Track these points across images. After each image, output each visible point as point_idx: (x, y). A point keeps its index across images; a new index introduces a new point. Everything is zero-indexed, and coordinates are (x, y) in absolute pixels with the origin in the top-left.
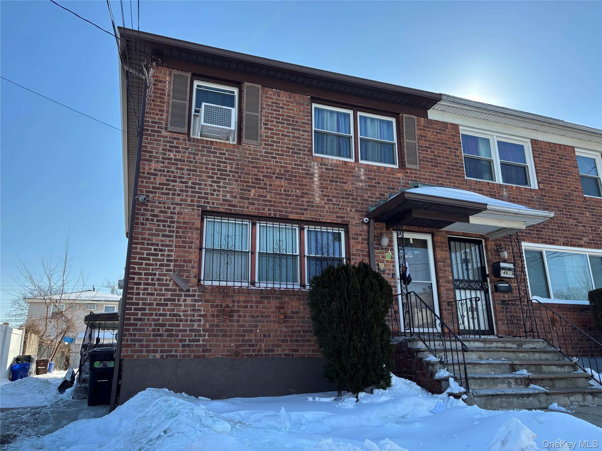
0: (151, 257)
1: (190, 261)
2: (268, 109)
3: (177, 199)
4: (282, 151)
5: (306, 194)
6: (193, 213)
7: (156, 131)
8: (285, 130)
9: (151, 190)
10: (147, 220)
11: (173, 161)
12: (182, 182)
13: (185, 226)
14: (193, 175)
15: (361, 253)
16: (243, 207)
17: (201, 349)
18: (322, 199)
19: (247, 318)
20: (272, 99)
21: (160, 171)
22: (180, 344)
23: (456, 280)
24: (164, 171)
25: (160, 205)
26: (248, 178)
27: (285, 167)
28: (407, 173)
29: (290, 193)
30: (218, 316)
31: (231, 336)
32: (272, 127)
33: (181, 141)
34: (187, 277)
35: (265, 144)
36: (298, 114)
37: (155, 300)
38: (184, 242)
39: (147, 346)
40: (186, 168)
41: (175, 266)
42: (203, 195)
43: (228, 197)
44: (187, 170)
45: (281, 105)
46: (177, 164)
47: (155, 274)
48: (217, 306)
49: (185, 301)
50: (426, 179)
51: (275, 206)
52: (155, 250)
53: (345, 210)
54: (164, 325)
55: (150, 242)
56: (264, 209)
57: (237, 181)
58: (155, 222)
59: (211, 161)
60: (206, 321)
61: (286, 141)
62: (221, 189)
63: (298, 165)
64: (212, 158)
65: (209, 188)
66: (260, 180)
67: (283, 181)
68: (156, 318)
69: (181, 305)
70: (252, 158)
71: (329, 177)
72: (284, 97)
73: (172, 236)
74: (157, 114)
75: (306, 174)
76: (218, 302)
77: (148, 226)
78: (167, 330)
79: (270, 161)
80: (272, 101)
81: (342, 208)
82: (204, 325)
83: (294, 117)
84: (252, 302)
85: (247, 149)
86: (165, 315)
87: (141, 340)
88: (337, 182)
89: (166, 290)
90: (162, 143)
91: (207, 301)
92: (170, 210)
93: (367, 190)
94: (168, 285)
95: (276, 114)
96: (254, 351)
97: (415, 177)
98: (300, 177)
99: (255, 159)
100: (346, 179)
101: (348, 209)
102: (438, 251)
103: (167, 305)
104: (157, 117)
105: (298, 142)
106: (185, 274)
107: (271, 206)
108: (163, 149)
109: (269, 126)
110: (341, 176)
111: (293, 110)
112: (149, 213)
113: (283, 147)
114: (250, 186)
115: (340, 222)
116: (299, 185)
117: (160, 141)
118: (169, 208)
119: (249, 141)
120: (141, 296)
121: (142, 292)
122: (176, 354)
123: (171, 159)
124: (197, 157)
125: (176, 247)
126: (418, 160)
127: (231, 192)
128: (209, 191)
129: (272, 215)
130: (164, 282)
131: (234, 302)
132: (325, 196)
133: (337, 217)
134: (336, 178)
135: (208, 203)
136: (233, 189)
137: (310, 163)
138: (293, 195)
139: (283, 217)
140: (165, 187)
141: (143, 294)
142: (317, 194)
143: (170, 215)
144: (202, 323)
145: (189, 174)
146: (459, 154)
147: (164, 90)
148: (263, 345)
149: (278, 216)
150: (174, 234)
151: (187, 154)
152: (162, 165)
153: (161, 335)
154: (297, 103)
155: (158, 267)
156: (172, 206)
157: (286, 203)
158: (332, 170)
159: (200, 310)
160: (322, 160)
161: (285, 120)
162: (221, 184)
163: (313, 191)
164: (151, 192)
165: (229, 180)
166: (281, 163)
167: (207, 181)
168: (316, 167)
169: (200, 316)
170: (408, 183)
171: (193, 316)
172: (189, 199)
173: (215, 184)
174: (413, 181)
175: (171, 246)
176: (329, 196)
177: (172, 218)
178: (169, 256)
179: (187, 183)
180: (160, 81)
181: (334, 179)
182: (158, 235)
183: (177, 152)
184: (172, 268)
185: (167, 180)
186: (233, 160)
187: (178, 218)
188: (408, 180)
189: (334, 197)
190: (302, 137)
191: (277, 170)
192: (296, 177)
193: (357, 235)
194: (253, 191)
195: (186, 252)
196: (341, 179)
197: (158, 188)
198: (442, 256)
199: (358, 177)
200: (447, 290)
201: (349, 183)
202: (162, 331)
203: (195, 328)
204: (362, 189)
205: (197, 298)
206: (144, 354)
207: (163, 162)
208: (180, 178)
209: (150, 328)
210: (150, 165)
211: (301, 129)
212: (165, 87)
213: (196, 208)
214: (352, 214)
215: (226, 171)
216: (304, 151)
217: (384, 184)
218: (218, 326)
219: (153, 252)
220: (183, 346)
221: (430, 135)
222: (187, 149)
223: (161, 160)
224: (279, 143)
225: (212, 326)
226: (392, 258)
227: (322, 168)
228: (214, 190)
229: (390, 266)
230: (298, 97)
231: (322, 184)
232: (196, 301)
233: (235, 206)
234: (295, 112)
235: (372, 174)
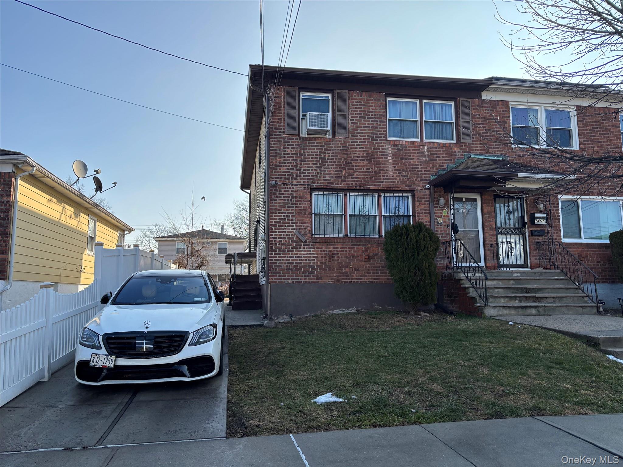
0: (282, 221)
1: (305, 223)
2: (354, 108)
3: (295, 182)
4: (364, 139)
5: (383, 170)
6: (305, 190)
7: (278, 135)
8: (366, 123)
9: (278, 176)
10: (277, 197)
11: (290, 155)
12: (297, 170)
13: (301, 199)
14: (304, 163)
15: (424, 212)
16: (338, 184)
17: (316, 278)
18: (394, 173)
19: (344, 259)
20: (356, 99)
21: (283, 163)
23: (499, 228)
24: (285, 163)
25: (284, 187)
26: (340, 162)
27: (367, 151)
28: (462, 146)
29: (370, 171)
30: (325, 257)
31: (333, 270)
32: (357, 122)
33: (295, 140)
34: (304, 233)
35: (352, 136)
36: (376, 109)
37: (286, 248)
38: (300, 210)
39: (284, 276)
40: (299, 159)
41: (296, 226)
42: (311, 177)
43: (327, 178)
44: (300, 161)
45: (363, 103)
46: (293, 157)
47: (285, 232)
48: (324, 251)
49: (304, 248)
50: (478, 150)
51: (359, 181)
52: (284, 216)
53: (412, 180)
54: (293, 263)
55: (280, 211)
56: (352, 184)
57: (333, 165)
58: (282, 198)
59: (315, 152)
60: (318, 261)
61: (367, 131)
62: (323, 172)
63: (376, 149)
64: (315, 150)
65: (315, 172)
66: (349, 163)
67: (365, 162)
68: (287, 259)
69: (302, 251)
70: (343, 147)
71: (399, 155)
72: (365, 96)
73: (293, 207)
74: (278, 122)
75: (382, 155)
76: (324, 249)
77: (278, 201)
78: (294, 266)
79: (356, 148)
80: (356, 101)
81: (410, 179)
82: (317, 263)
83: (372, 112)
84: (346, 248)
85: (339, 141)
86: (293, 257)
87: (280, 273)
88: (406, 159)
89: (292, 241)
90: (282, 143)
91: (317, 248)
92: (291, 190)
93: (429, 163)
94: (293, 238)
95: (360, 111)
96: (349, 279)
97: (469, 150)
98: (378, 158)
99: (345, 147)
100: (413, 156)
101: (415, 179)
102: (485, 206)
103: (293, 251)
104: (278, 124)
105: (376, 131)
106: (303, 231)
107: (357, 181)
108: (284, 148)
109: (354, 121)
110: (409, 154)
111: (372, 106)
112: (278, 192)
113: (365, 136)
114: (342, 168)
115: (408, 189)
116: (377, 164)
117: (281, 141)
118: (290, 188)
119: (340, 134)
120: (278, 246)
121: (278, 243)
122: (301, 280)
123: (289, 154)
124: (305, 151)
125: (296, 214)
126: (471, 135)
127: (329, 174)
128: (314, 175)
129: (358, 188)
130: (291, 237)
132: (397, 170)
133: (406, 186)
134: (405, 155)
135: (315, 183)
136: (330, 171)
137: (385, 146)
138: (373, 172)
139: (366, 188)
140: (286, 174)
141: (279, 244)
142: (391, 170)
143: (291, 193)
144: (315, 262)
145: (301, 164)
146: (507, 126)
147: (281, 104)
148: (355, 275)
149: (362, 188)
150: (295, 206)
151: (299, 149)
152: (284, 159)
153: (291, 269)
154: (375, 100)
155: (286, 227)
156: (292, 187)
157: (367, 178)
158: (402, 150)
159: (313, 253)
160: (394, 143)
161: (367, 115)
162: (323, 169)
163: (388, 167)
164: (278, 178)
165: (328, 165)
166: (363, 148)
167: (313, 167)
168: (390, 149)
169: (314, 257)
170: (463, 155)
171: (310, 257)
172: (302, 181)
173: (318, 169)
174: (467, 152)
175: (293, 213)
176: (400, 170)
178: (292, 220)
179: (300, 170)
180: (278, 97)
181: (404, 157)
182: (285, 207)
183: (293, 148)
184: (295, 227)
185: (288, 169)
186: (330, 150)
187: (296, 194)
188: (463, 152)
189: (403, 171)
190: (379, 126)
191: (361, 154)
192: (374, 158)
193: (421, 198)
194: (344, 171)
195: (303, 217)
196: (409, 156)
197: (282, 175)
198: (488, 210)
199: (423, 153)
200: (491, 235)
201: (415, 158)
202: (292, 267)
203: (311, 265)
204: (425, 162)
205: (311, 246)
206: (282, 280)
207: (284, 157)
208: (296, 166)
209: (285, 265)
210: (276, 159)
211: (378, 120)
212: (281, 101)
213: (307, 187)
214: (417, 183)
215: (325, 159)
216: (381, 137)
217: (443, 157)
218: (325, 263)
219: (282, 217)
220: (305, 276)
221: (483, 113)
222: (299, 145)
223: (282, 155)
224: (362, 133)
225: (321, 263)
226: (447, 214)
227: (395, 149)
228: (318, 173)
229: (446, 219)
230: (375, 95)
231: (395, 161)
232: (311, 248)
233: (332, 183)
234: (373, 108)
235: (434, 150)
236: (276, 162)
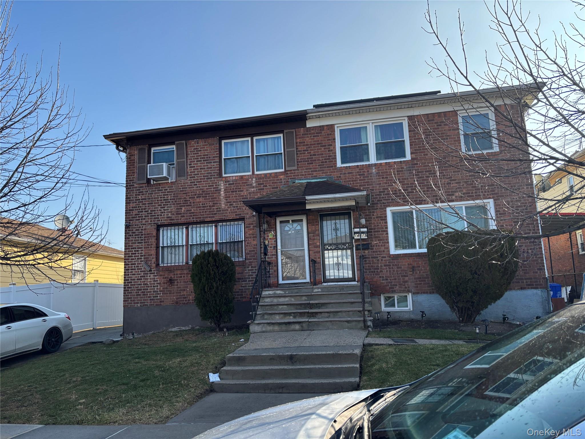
0: (133, 255)
1: (151, 255)
2: (191, 154)
3: (144, 221)
4: (200, 179)
5: (216, 204)
6: (152, 228)
7: (131, 186)
8: (202, 165)
10: (130, 235)
11: (141, 200)
12: (146, 212)
13: (148, 236)
14: (151, 206)
16: (178, 220)
17: (159, 301)
18: (226, 205)
19: (182, 283)
20: (194, 146)
21: (135, 207)
22: (149, 299)
23: (326, 245)
24: (136, 207)
25: (136, 227)
26: (180, 201)
27: (203, 189)
28: (288, 174)
29: (206, 205)
30: (166, 283)
31: (173, 293)
32: (194, 165)
33: (144, 188)
34: (150, 264)
35: (190, 178)
36: (210, 152)
37: (136, 277)
38: (148, 245)
39: (134, 301)
41: (144, 258)
42: (156, 217)
43: (170, 215)
44: (148, 204)
45: (199, 149)
46: (142, 202)
47: (135, 264)
48: (166, 278)
49: (150, 276)
50: (303, 175)
51: (196, 215)
52: (135, 251)
53: (242, 209)
54: (141, 290)
55: (132, 247)
56: (190, 219)
57: (174, 204)
58: (134, 236)
59: (160, 196)
60: (161, 286)
61: (203, 172)
62: (166, 211)
63: (211, 186)
64: (160, 194)
65: (159, 212)
66: (187, 201)
67: (201, 199)
68: (137, 286)
69: (148, 279)
70: (182, 188)
71: (231, 189)
72: (201, 143)
73: (142, 243)
74: (132, 175)
75: (216, 190)
76: (166, 276)
77: (131, 239)
78: (142, 292)
79: (193, 187)
80: (194, 148)
81: (240, 209)
82: (160, 288)
83: (207, 155)
84: (184, 274)
85: (180, 183)
86: (141, 284)
87: (131, 298)
89: (141, 271)
90: (135, 191)
91: (161, 275)
92: (140, 229)
93: (257, 192)
94: (141, 269)
95: (197, 156)
96: (186, 301)
97: (294, 176)
98: (212, 193)
99: (184, 188)
100: (243, 188)
101: (244, 208)
102: (310, 226)
103: (141, 279)
104: (132, 177)
105: (211, 170)
106: (149, 262)
107: (194, 215)
108: (136, 195)
109: (192, 165)
110: (239, 187)
111: (207, 150)
112: (131, 232)
113: (201, 176)
114: (182, 206)
115: (238, 218)
116: (212, 199)
117: (134, 190)
119: (180, 178)
120: (130, 276)
122: (147, 304)
123: (139, 200)
124: (152, 195)
125: (144, 248)
126: (296, 162)
127: (171, 212)
128: (159, 214)
129: (195, 221)
130: (140, 267)
131: (174, 275)
132: (228, 202)
133: (236, 215)
134: (236, 189)
135: (159, 220)
136: (172, 209)
137: (219, 183)
138: (208, 206)
140: (137, 216)
141: (131, 275)
142: (223, 203)
143: (140, 231)
144: (159, 287)
145: (149, 206)
146: (332, 148)
147: (134, 160)
148: (191, 297)
150: (143, 241)
151: (147, 195)
152: (136, 204)
153: (140, 295)
154: (210, 145)
155: (136, 260)
156: (141, 226)
157: (203, 212)
158: (233, 184)
159: (157, 280)
160: (226, 179)
161: (202, 158)
162: (166, 208)
163: (221, 201)
164: (131, 220)
165: (170, 204)
166: (200, 187)
167: (158, 208)
168: (222, 185)
169: (158, 284)
170: (288, 182)
171: (154, 284)
172: (149, 220)
173: (162, 209)
174: (292, 179)
175: (142, 248)
176: (231, 202)
177: (142, 232)
178: (141, 253)
179: (148, 211)
180: (132, 155)
181: (234, 190)
182: (136, 243)
183: (142, 195)
184: (143, 260)
185: (138, 212)
186: (172, 192)
187: (145, 232)
188: (288, 179)
189: (234, 202)
191: (198, 192)
192: (209, 194)
194: (183, 208)
195: (149, 250)
196: (239, 189)
197: (134, 217)
198: (313, 229)
199: (251, 185)
201: (245, 190)
202: (140, 293)
203: (155, 290)
204: (254, 193)
205: (155, 274)
206: (133, 304)
207: (136, 202)
208: (144, 209)
209: (135, 292)
210: (130, 205)
211: (212, 161)
212: (135, 158)
213: (153, 225)
214: (246, 211)
215: (168, 200)
216: (214, 175)
217: (269, 186)
218: (167, 288)
219: (134, 252)
220: (150, 300)
221: (308, 140)
222: (147, 191)
223: (135, 201)
224: (198, 174)
225: (164, 288)
226: (274, 236)
227: (226, 184)
228: (162, 213)
229: (272, 241)
230: (210, 140)
231: (227, 195)
232: (155, 276)
233: (173, 220)
234: (208, 151)
235: (261, 180)
236: (130, 207)
